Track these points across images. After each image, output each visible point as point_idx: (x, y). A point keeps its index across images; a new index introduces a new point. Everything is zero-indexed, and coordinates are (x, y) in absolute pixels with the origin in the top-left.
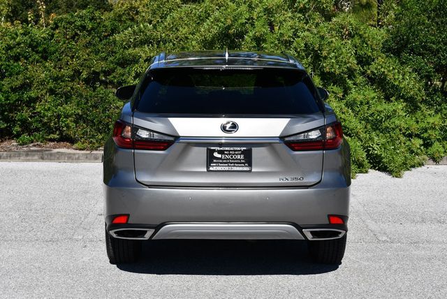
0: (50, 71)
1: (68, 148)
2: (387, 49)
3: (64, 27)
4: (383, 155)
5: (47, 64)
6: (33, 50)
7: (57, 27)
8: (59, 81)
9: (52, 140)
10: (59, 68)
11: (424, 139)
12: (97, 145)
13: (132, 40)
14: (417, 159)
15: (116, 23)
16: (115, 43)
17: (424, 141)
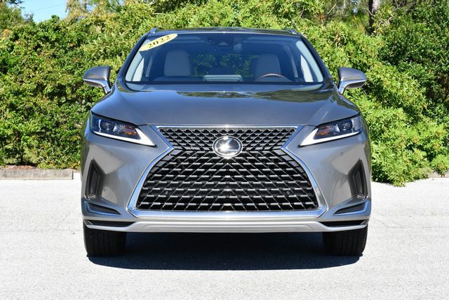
0: (10, 84)
1: (31, 170)
2: (383, 58)
3: (25, 38)
4: (383, 164)
5: (7, 77)
7: (16, 38)
8: (21, 96)
9: (9, 164)
10: (21, 82)
11: (427, 151)
13: (102, 51)
14: (421, 171)
15: (82, 34)
16: (82, 55)
17: (427, 152)
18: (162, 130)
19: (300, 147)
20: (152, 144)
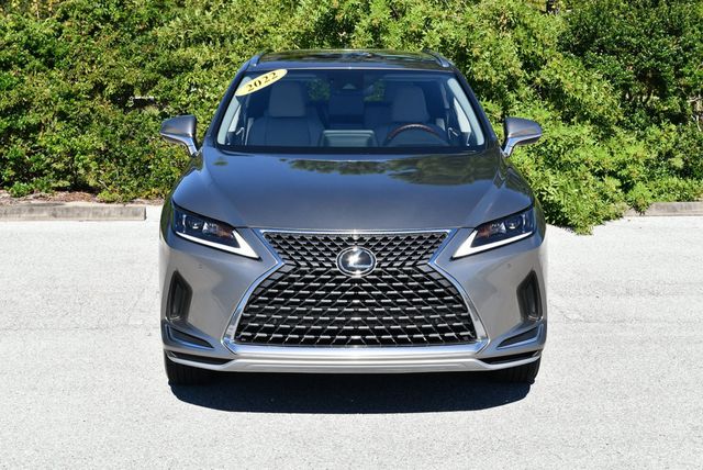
0: (59, 84)
1: (88, 201)
2: (565, 47)
3: (77, 18)
4: (562, 203)
5: (53, 74)
6: (31, 52)
7: (65, 17)
8: (73, 100)
9: (59, 189)
10: (73, 79)
11: (622, 179)
12: (132, 195)
13: (182, 36)
14: (613, 208)
15: (156, 10)
16: (156, 41)
17: (622, 181)
18: (268, 236)
19: (453, 259)
20: (255, 256)
